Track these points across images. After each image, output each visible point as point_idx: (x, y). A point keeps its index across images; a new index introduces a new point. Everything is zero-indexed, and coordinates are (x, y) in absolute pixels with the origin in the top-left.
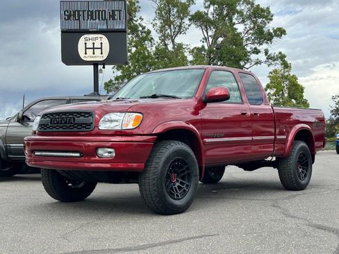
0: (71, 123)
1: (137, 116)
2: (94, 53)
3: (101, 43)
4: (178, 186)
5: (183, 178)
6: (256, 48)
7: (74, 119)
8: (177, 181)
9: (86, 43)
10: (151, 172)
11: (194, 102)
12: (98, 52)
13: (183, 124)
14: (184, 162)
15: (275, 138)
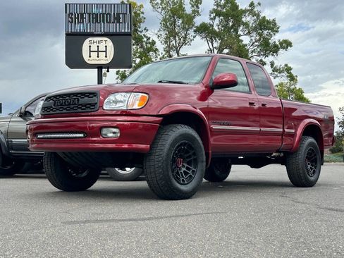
0: (75, 104)
1: (143, 96)
2: (98, 57)
3: (106, 47)
4: (184, 171)
5: (189, 163)
6: (261, 60)
7: (78, 100)
8: (183, 166)
9: (90, 46)
10: (157, 154)
11: (201, 88)
12: (102, 55)
13: (190, 108)
14: (190, 147)
15: (284, 131)
